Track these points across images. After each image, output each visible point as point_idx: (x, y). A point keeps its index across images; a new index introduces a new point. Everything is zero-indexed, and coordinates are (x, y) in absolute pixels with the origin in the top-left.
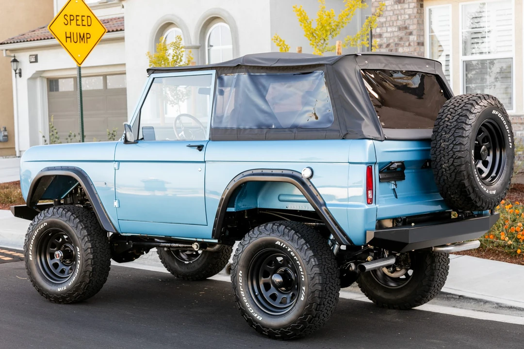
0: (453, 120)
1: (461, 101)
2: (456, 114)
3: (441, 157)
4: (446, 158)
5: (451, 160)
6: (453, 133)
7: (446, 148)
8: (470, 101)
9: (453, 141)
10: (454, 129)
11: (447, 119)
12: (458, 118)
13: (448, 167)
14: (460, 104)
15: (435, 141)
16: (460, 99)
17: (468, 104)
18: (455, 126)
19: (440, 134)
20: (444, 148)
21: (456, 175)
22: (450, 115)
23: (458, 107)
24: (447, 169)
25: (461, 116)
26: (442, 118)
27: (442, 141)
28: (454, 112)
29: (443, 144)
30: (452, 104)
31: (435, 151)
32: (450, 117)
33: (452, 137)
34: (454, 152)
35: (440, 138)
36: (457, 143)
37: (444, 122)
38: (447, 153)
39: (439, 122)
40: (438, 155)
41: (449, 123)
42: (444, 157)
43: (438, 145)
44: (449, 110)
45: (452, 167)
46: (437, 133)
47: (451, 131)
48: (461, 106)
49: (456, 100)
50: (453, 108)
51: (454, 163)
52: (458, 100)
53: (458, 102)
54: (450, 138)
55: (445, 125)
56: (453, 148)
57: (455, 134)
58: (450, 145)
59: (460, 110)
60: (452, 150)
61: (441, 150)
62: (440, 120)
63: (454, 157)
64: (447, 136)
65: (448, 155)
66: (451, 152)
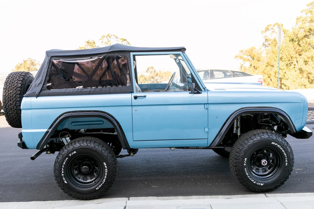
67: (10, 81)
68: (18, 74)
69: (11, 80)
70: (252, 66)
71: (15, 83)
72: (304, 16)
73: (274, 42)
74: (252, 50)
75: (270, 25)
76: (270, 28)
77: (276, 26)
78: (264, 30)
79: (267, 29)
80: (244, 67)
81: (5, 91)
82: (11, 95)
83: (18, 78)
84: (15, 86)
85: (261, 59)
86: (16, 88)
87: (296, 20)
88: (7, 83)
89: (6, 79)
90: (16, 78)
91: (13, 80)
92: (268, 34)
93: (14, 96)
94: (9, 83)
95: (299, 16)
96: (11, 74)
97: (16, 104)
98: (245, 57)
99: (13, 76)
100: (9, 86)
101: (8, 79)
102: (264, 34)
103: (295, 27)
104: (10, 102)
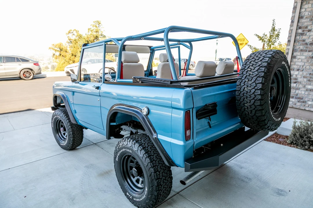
0: (255, 70)
1: (260, 55)
2: (257, 65)
3: (244, 98)
4: (249, 99)
5: (253, 101)
6: (255, 81)
7: (249, 91)
8: (268, 55)
9: (255, 87)
10: (256, 77)
11: (249, 69)
12: (259, 69)
13: (250, 106)
14: (260, 58)
15: (240, 86)
16: (259, 54)
17: (266, 57)
18: (257, 75)
19: (244, 81)
20: (247, 92)
21: (256, 112)
22: (252, 66)
23: (258, 60)
24: (249, 107)
25: (261, 67)
26: (245, 68)
27: (245, 86)
28: (255, 64)
29: (246, 88)
30: (253, 58)
31: (240, 94)
32: (252, 68)
33: (254, 84)
34: (255, 96)
35: (244, 84)
36: (258, 89)
37: (247, 72)
38: (250, 95)
39: (243, 72)
40: (242, 97)
41: (251, 73)
42: (247, 98)
43: (242, 89)
44: (250, 62)
45: (253, 106)
46: (241, 80)
47: (253, 79)
48: (261, 59)
49: (255, 55)
50: (254, 61)
51: (255, 104)
52: (257, 55)
53: (258, 56)
54: (252, 84)
55: (248, 74)
56: (255, 92)
57: (256, 81)
58: (252, 90)
59: (260, 62)
60: (253, 93)
61: (244, 93)
62: (244, 70)
63: (255, 98)
64: (250, 82)
65: (250, 97)
66: (253, 95)
70: (61, 55)
72: (92, 28)
73: (75, 41)
74: (61, 45)
75: (71, 30)
76: (71, 32)
77: (75, 31)
78: (67, 33)
79: (69, 32)
80: (56, 55)
85: (67, 51)
87: (88, 30)
92: (70, 35)
95: (89, 28)
98: (56, 48)
102: (68, 35)
103: (87, 34)
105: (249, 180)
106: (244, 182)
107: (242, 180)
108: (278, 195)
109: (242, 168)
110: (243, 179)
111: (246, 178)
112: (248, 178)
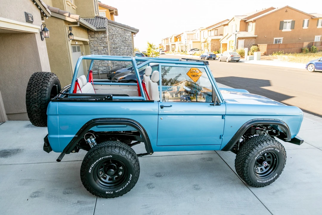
67: (35, 83)
68: (43, 75)
69: (35, 81)
71: (40, 85)
81: (29, 93)
82: (36, 98)
83: (43, 80)
84: (39, 88)
86: (41, 90)
88: (31, 84)
89: (30, 80)
90: (41, 80)
91: (37, 81)
93: (39, 99)
94: (33, 85)
96: (35, 75)
97: (41, 107)
99: (37, 77)
100: (33, 88)
101: (32, 81)
104: (35, 105)
105: (65, 191)
106: (69, 188)
107: (71, 189)
108: (39, 190)
109: (78, 202)
110: (71, 191)
111: (68, 192)
112: (67, 193)
